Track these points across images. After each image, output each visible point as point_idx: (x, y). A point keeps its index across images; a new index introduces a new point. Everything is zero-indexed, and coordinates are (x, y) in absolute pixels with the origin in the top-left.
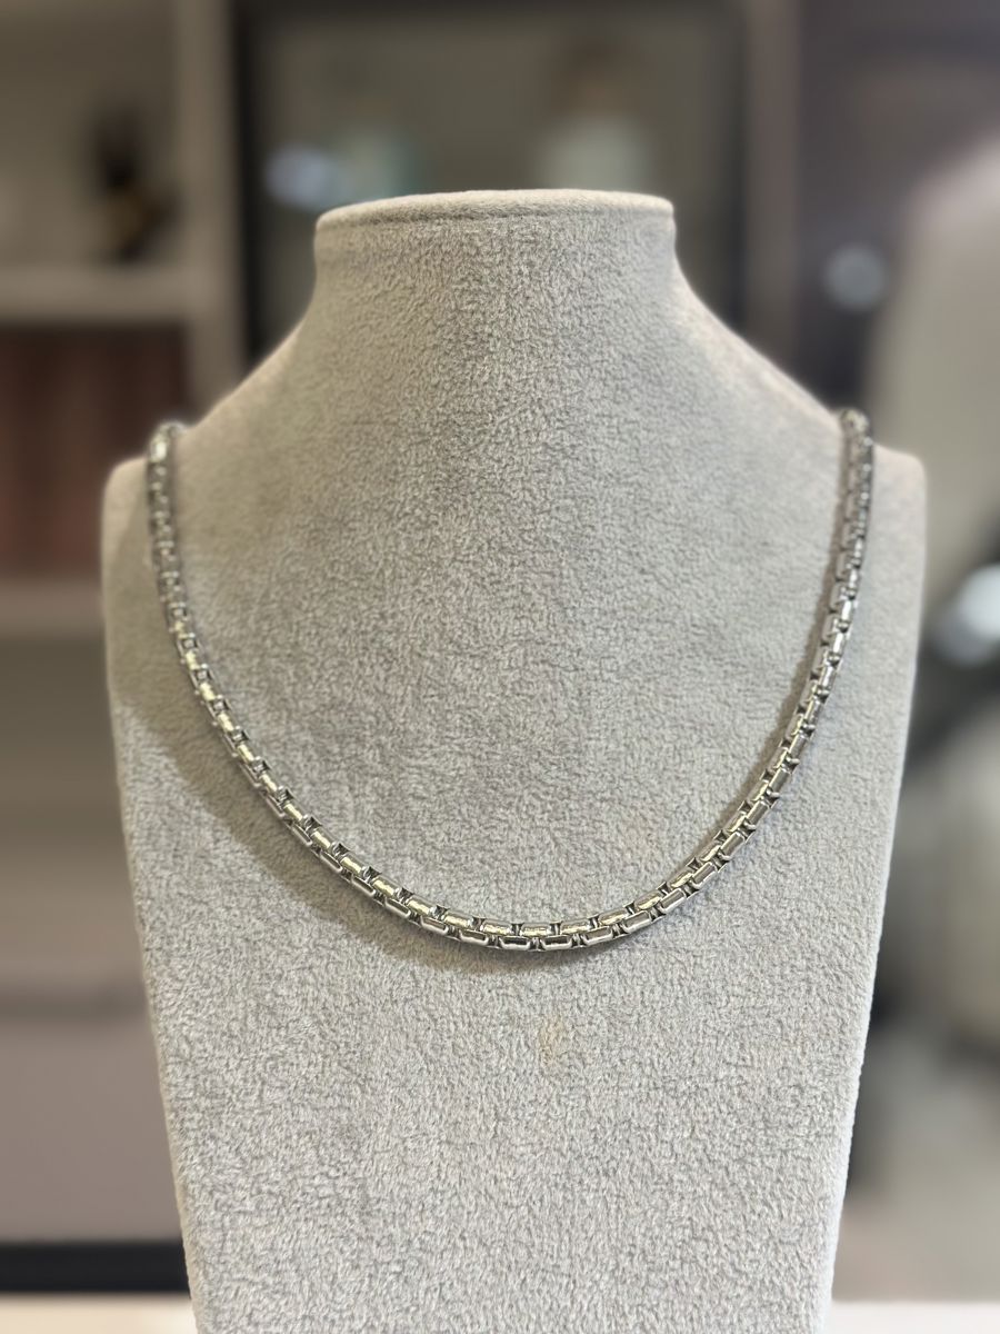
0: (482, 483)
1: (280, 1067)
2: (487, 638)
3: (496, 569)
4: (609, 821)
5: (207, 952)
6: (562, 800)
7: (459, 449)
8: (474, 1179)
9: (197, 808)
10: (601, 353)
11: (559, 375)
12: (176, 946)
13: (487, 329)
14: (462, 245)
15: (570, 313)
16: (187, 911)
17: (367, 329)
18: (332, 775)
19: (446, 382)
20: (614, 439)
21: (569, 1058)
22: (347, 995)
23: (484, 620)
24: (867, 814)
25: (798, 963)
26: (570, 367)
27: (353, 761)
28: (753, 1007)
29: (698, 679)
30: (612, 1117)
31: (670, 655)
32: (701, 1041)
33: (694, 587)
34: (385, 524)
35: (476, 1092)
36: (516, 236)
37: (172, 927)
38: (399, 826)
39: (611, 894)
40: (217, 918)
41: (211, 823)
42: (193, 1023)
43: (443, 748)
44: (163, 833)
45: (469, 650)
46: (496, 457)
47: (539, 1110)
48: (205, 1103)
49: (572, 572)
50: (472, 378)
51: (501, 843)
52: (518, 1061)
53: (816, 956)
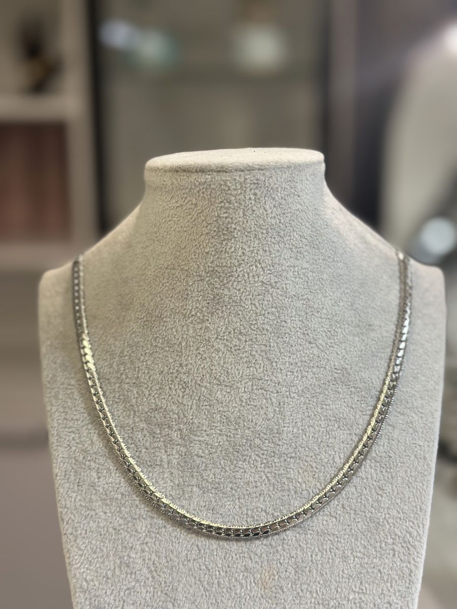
0: (231, 301)
1: (132, 594)
2: (233, 377)
3: (238, 345)
4: (294, 468)
5: (95, 535)
6: (271, 457)
7: (219, 284)
9: (89, 461)
10: (290, 236)
11: (269, 248)
12: (80, 532)
13: (233, 226)
14: (221, 185)
15: (275, 217)
16: (85, 514)
17: (172, 222)
18: (156, 445)
19: (212, 251)
20: (296, 278)
21: (276, 589)
22: (166, 557)
23: (232, 368)
24: (422, 464)
25: (389, 541)
26: (274, 244)
27: (167, 437)
28: (367, 563)
29: (337, 396)
31: (323, 384)
32: (341, 580)
33: (335, 349)
34: (181, 320)
36: (248, 181)
37: (77, 523)
38: (190, 470)
39: (295, 505)
40: (99, 518)
41: (96, 468)
42: (89, 572)
43: (211, 431)
44: (72, 474)
45: (224, 383)
46: (238, 288)
49: (275, 344)
50: (226, 249)
51: (241, 479)
52: (251, 591)
53: (397, 538)
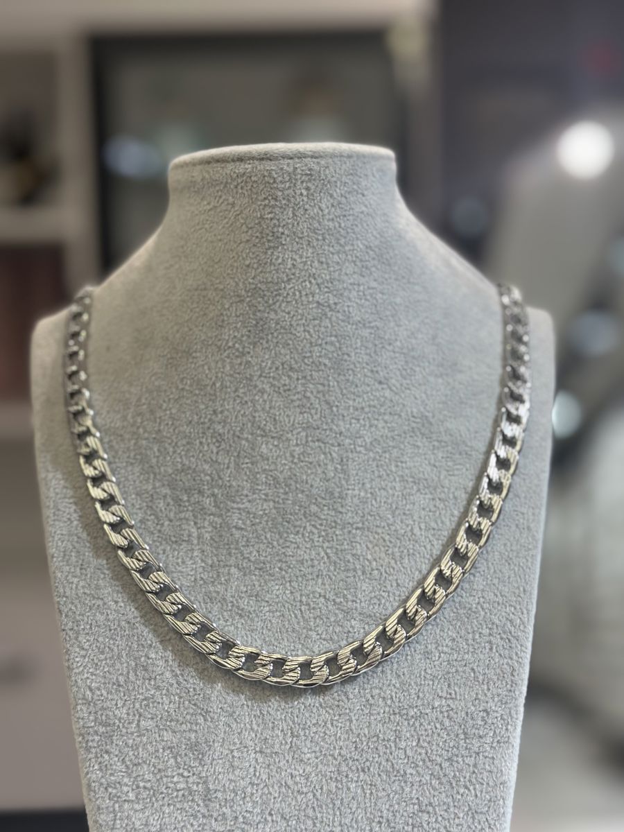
0: (278, 327)
1: (151, 705)
2: (282, 426)
3: (287, 382)
4: (362, 542)
5: (102, 631)
6: (331, 528)
7: (263, 306)
8: (278, 776)
10: (353, 245)
11: (326, 259)
12: (82, 627)
13: (281, 230)
14: (264, 176)
15: (333, 220)
16: (89, 604)
17: (203, 230)
18: (182, 515)
19: (254, 263)
20: (361, 299)
21: (339, 695)
23: (280, 414)
24: (525, 536)
25: (484, 632)
26: (333, 254)
27: (197, 505)
28: (456, 660)
29: (417, 451)
30: (367, 733)
31: (398, 435)
32: (423, 683)
33: (413, 392)
34: (215, 354)
35: (279, 718)
36: (299, 171)
37: (79, 615)
38: (227, 547)
39: (363, 588)
40: (109, 608)
42: (94, 677)
43: (255, 496)
44: (73, 554)
45: (271, 433)
46: (287, 311)
47: (320, 729)
48: (102, 729)
49: (336, 383)
50: (271, 261)
51: (293, 557)
53: (495, 627)
